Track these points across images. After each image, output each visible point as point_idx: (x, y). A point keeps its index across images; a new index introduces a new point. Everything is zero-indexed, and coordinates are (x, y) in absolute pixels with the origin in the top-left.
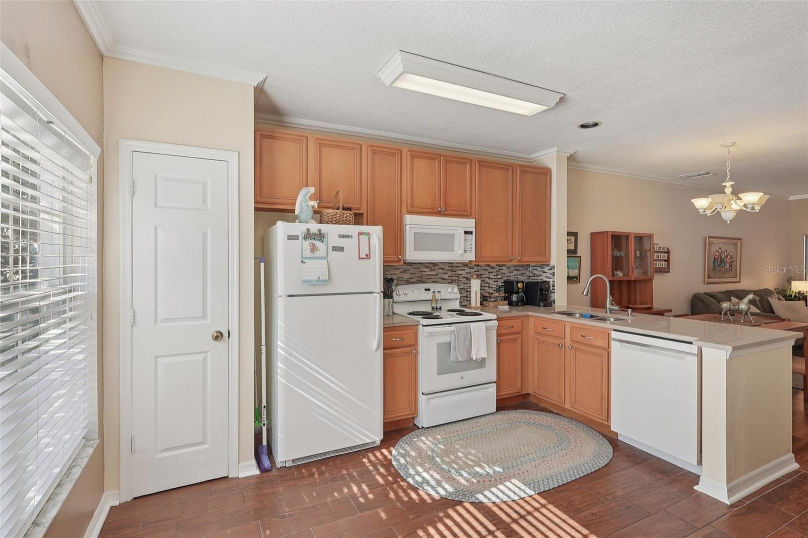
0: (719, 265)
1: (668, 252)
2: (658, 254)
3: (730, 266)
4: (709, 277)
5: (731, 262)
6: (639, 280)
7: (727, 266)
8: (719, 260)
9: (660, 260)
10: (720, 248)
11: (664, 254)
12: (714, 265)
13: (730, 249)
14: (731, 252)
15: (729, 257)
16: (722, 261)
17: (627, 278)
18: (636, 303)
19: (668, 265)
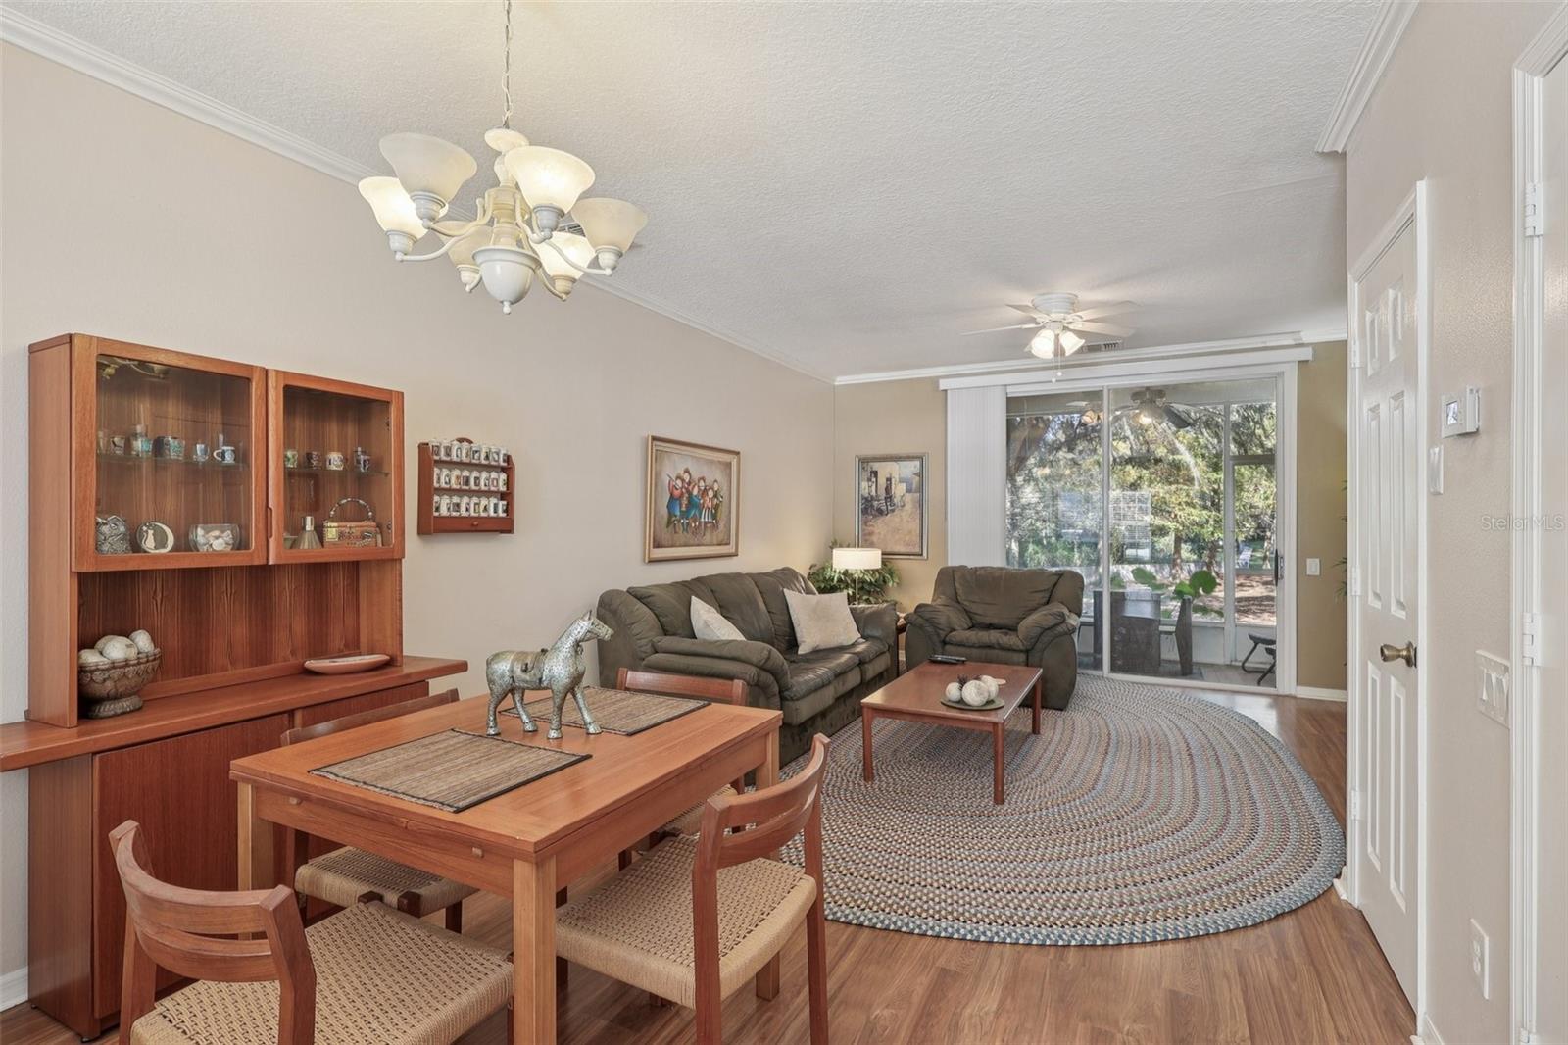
0: (685, 515)
1: (508, 468)
2: (466, 473)
3: (714, 516)
4: (657, 545)
5: (716, 507)
6: (368, 562)
7: (706, 517)
8: (685, 501)
9: (480, 493)
10: (687, 471)
11: (494, 475)
12: (671, 514)
13: (714, 475)
14: (716, 481)
15: (711, 494)
16: (691, 503)
17: (241, 559)
18: (358, 648)
19: (508, 509)
